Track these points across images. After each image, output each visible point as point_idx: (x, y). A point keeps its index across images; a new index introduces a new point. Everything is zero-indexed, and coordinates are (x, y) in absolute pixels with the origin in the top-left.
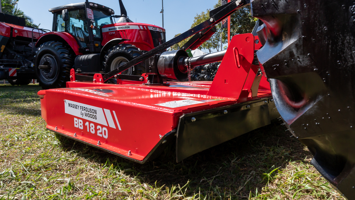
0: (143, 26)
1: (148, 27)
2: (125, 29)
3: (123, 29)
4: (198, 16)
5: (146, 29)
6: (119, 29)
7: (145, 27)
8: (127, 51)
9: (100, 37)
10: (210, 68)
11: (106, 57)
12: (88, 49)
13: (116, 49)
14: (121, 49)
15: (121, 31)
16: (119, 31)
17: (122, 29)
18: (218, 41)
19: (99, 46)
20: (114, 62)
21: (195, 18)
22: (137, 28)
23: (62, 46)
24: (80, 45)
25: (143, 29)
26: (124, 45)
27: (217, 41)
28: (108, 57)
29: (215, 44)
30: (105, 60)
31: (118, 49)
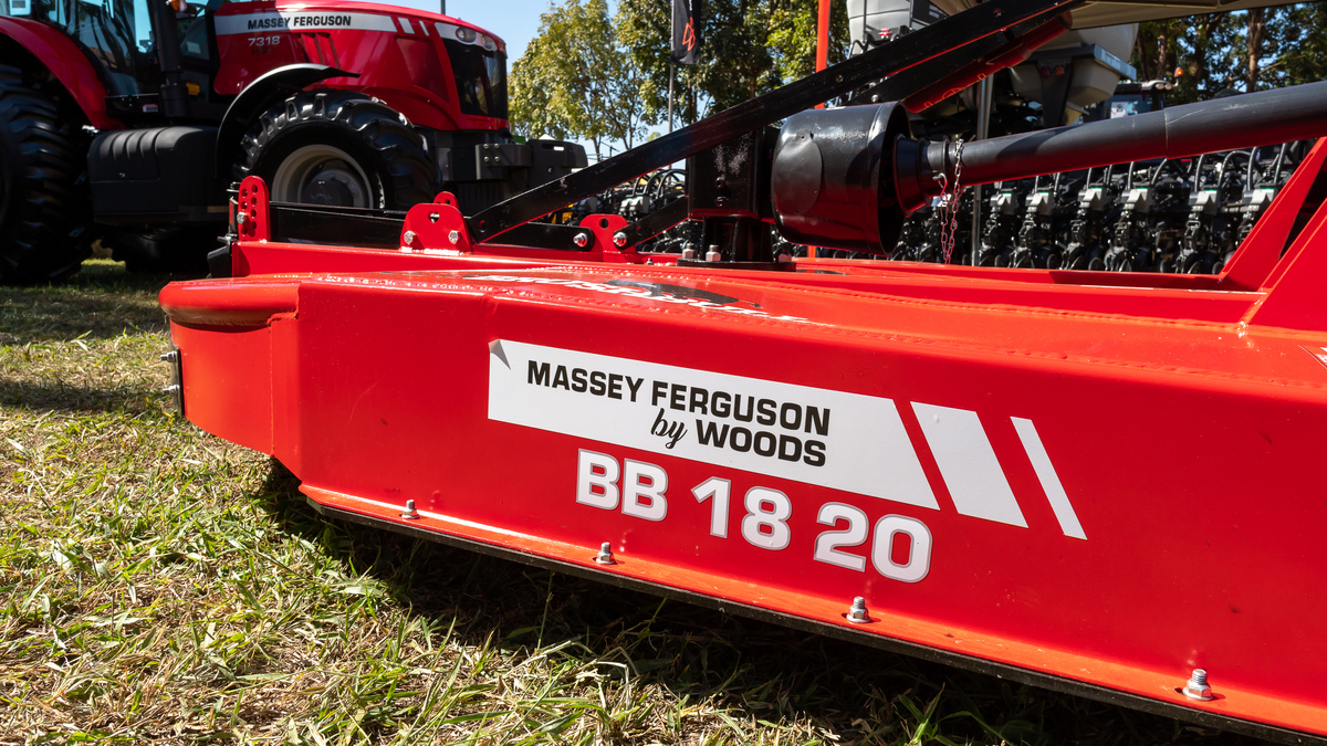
0: (414, 18)
1: (436, 24)
2: (327, 27)
3: (320, 27)
4: (557, 12)
5: (427, 34)
6: (298, 27)
7: (421, 23)
8: (351, 122)
9: (207, 57)
10: (646, 210)
11: (251, 145)
12: (154, 106)
13: (300, 109)
14: (322, 110)
15: (311, 34)
16: (297, 34)
17: (313, 27)
18: (630, 114)
19: (201, 94)
20: (288, 168)
21: (544, 18)
22: (387, 25)
23: (19, 81)
24: (109, 87)
25: (412, 32)
26: (336, 96)
27: (625, 112)
28: (260, 142)
29: (618, 125)
30: (246, 155)
31: (307, 113)
